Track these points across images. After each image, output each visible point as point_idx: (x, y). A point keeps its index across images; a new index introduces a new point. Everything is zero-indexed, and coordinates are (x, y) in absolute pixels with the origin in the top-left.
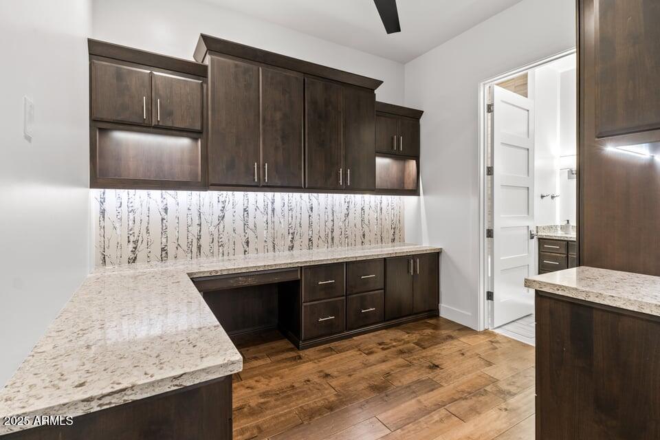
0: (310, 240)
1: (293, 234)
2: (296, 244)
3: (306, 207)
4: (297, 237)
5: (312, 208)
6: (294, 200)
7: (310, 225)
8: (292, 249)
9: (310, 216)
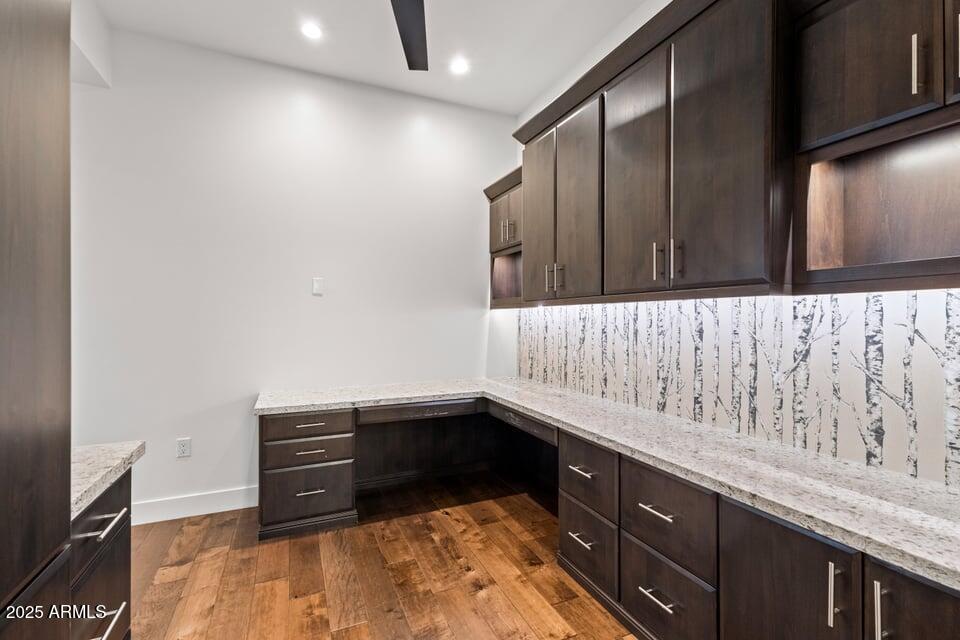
0: (697, 401)
1: (665, 380)
2: (671, 401)
3: (689, 330)
4: (672, 389)
5: (701, 332)
6: (668, 315)
7: (698, 368)
8: (663, 409)
9: (697, 349)
